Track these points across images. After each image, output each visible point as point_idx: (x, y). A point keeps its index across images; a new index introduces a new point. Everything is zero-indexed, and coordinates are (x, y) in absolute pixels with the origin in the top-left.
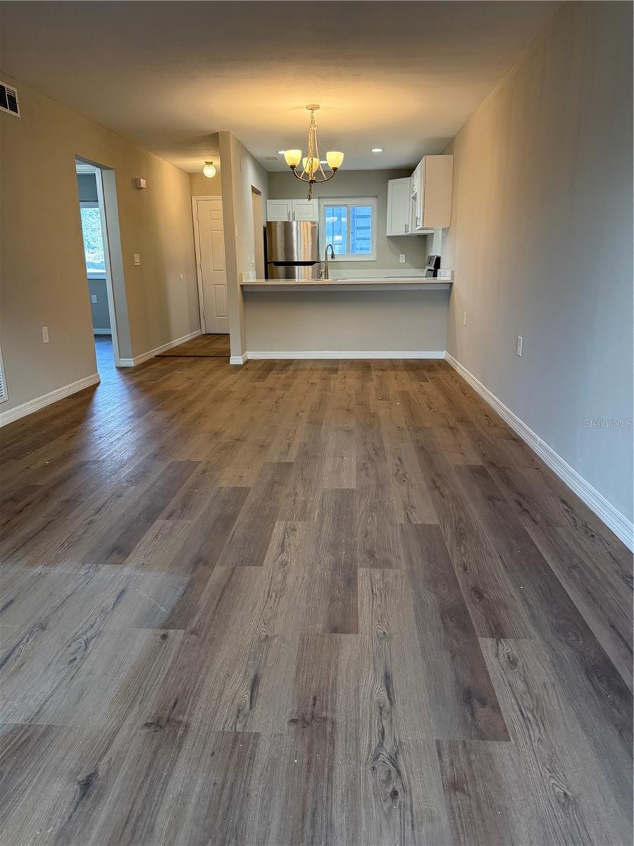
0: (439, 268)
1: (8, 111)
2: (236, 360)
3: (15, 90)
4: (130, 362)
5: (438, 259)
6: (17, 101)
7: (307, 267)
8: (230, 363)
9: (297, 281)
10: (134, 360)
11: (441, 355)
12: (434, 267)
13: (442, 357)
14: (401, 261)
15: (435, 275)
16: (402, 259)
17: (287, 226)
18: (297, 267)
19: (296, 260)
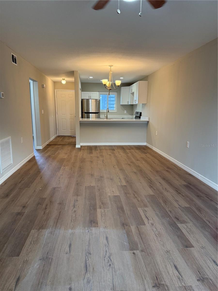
0: (141, 116)
1: (14, 63)
2: (78, 146)
3: (16, 56)
4: (41, 148)
5: (141, 113)
6: (17, 60)
7: (93, 114)
8: (76, 147)
9: (90, 119)
10: (42, 147)
11: (145, 144)
12: (140, 115)
13: (145, 145)
14: (125, 113)
15: (140, 118)
16: (125, 112)
17: (88, 100)
18: (90, 114)
19: (90, 112)
